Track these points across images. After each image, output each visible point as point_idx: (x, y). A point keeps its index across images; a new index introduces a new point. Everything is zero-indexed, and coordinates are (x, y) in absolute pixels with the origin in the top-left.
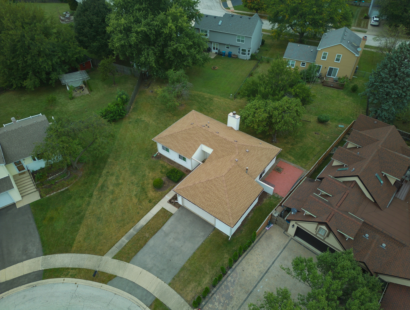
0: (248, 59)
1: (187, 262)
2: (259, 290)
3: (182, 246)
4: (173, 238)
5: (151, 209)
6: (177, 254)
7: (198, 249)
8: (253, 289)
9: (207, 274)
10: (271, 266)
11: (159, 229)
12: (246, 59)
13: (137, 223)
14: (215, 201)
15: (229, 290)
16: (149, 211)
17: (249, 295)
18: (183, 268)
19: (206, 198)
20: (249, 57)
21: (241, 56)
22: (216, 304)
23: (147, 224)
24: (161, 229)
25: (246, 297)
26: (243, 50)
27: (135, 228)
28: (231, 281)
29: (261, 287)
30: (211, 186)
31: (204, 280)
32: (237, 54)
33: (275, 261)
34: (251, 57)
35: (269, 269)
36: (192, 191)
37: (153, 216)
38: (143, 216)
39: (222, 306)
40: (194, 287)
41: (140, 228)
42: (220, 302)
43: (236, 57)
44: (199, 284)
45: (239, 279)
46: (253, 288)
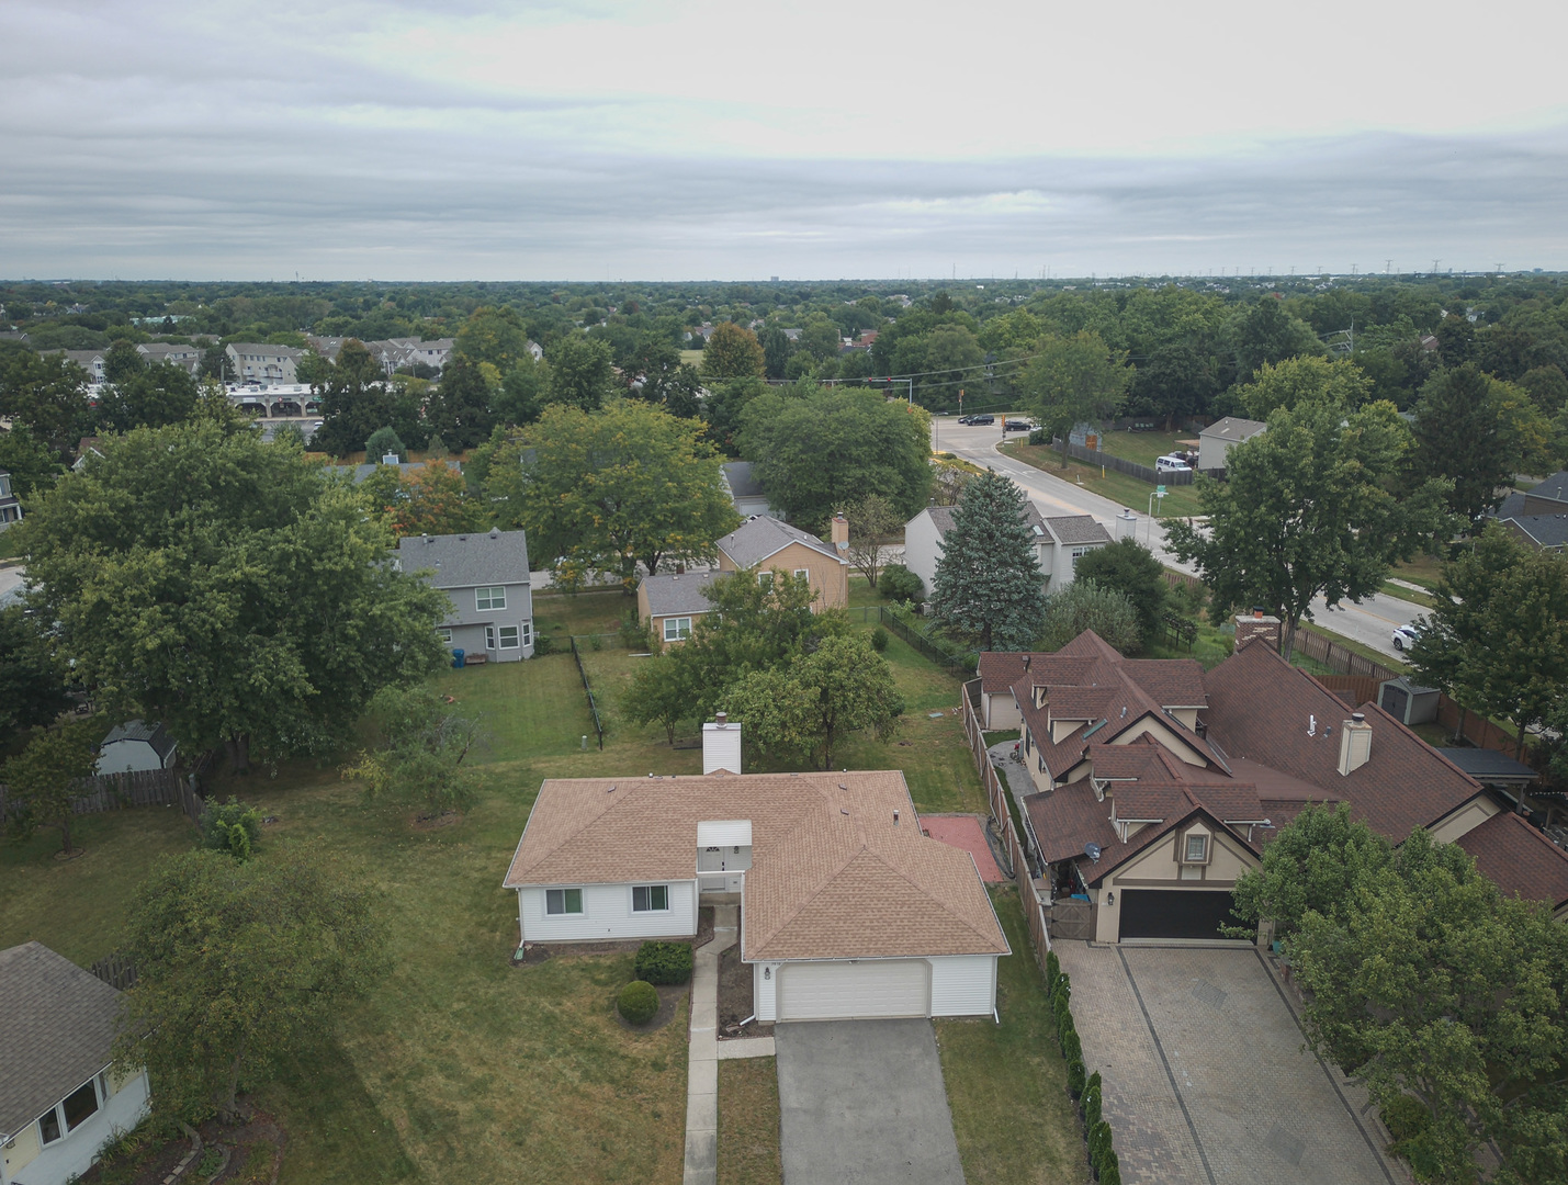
0: (527, 656)
1: (958, 1137)
2: (1188, 1084)
3: (897, 1111)
4: (849, 1108)
5: (685, 1085)
6: (910, 1137)
7: (948, 1089)
8: (1175, 1089)
9: (1041, 1125)
10: (1149, 1023)
11: (775, 1114)
12: (523, 658)
13: (684, 1141)
14: (902, 916)
15: (1134, 1124)
16: (685, 1094)
17: (1182, 1105)
18: (967, 1157)
19: (868, 924)
20: (528, 650)
21: (502, 653)
22: (1144, 1172)
23: (719, 1124)
24: (783, 1110)
25: (1181, 1115)
26: (504, 632)
27: (692, 1158)
28: (1112, 1104)
29: (1185, 1074)
30: (856, 885)
31: (1049, 1142)
32: (484, 652)
33: (1143, 1008)
34: (535, 647)
35: (1153, 1032)
36: (812, 929)
37: (715, 1096)
38: (681, 1117)
39: (1161, 1167)
40: (1046, 1175)
41: (710, 1150)
42: (1148, 1165)
43: (483, 662)
44: (1052, 1160)
45: (1123, 1088)
46: (1170, 1088)
